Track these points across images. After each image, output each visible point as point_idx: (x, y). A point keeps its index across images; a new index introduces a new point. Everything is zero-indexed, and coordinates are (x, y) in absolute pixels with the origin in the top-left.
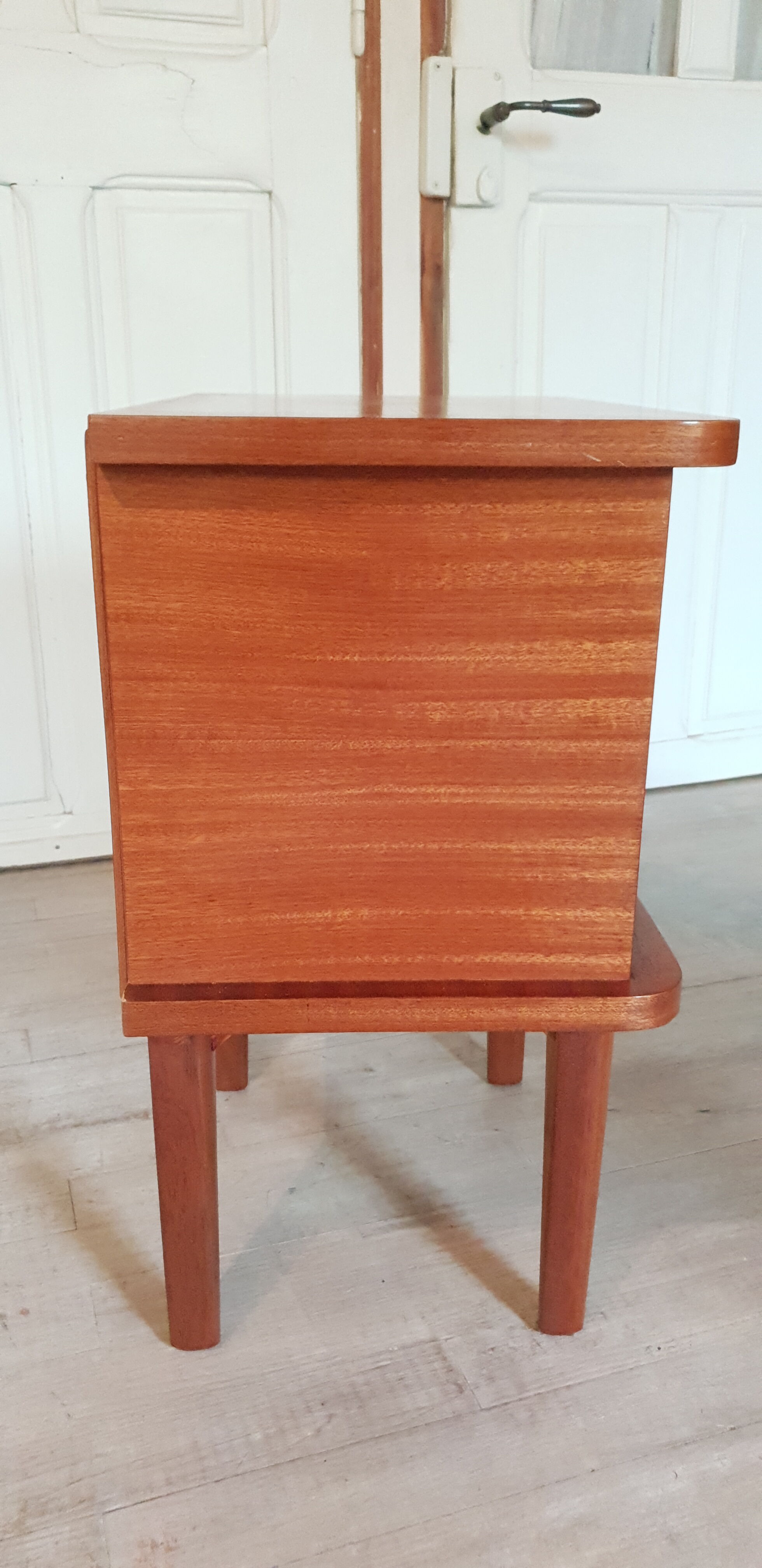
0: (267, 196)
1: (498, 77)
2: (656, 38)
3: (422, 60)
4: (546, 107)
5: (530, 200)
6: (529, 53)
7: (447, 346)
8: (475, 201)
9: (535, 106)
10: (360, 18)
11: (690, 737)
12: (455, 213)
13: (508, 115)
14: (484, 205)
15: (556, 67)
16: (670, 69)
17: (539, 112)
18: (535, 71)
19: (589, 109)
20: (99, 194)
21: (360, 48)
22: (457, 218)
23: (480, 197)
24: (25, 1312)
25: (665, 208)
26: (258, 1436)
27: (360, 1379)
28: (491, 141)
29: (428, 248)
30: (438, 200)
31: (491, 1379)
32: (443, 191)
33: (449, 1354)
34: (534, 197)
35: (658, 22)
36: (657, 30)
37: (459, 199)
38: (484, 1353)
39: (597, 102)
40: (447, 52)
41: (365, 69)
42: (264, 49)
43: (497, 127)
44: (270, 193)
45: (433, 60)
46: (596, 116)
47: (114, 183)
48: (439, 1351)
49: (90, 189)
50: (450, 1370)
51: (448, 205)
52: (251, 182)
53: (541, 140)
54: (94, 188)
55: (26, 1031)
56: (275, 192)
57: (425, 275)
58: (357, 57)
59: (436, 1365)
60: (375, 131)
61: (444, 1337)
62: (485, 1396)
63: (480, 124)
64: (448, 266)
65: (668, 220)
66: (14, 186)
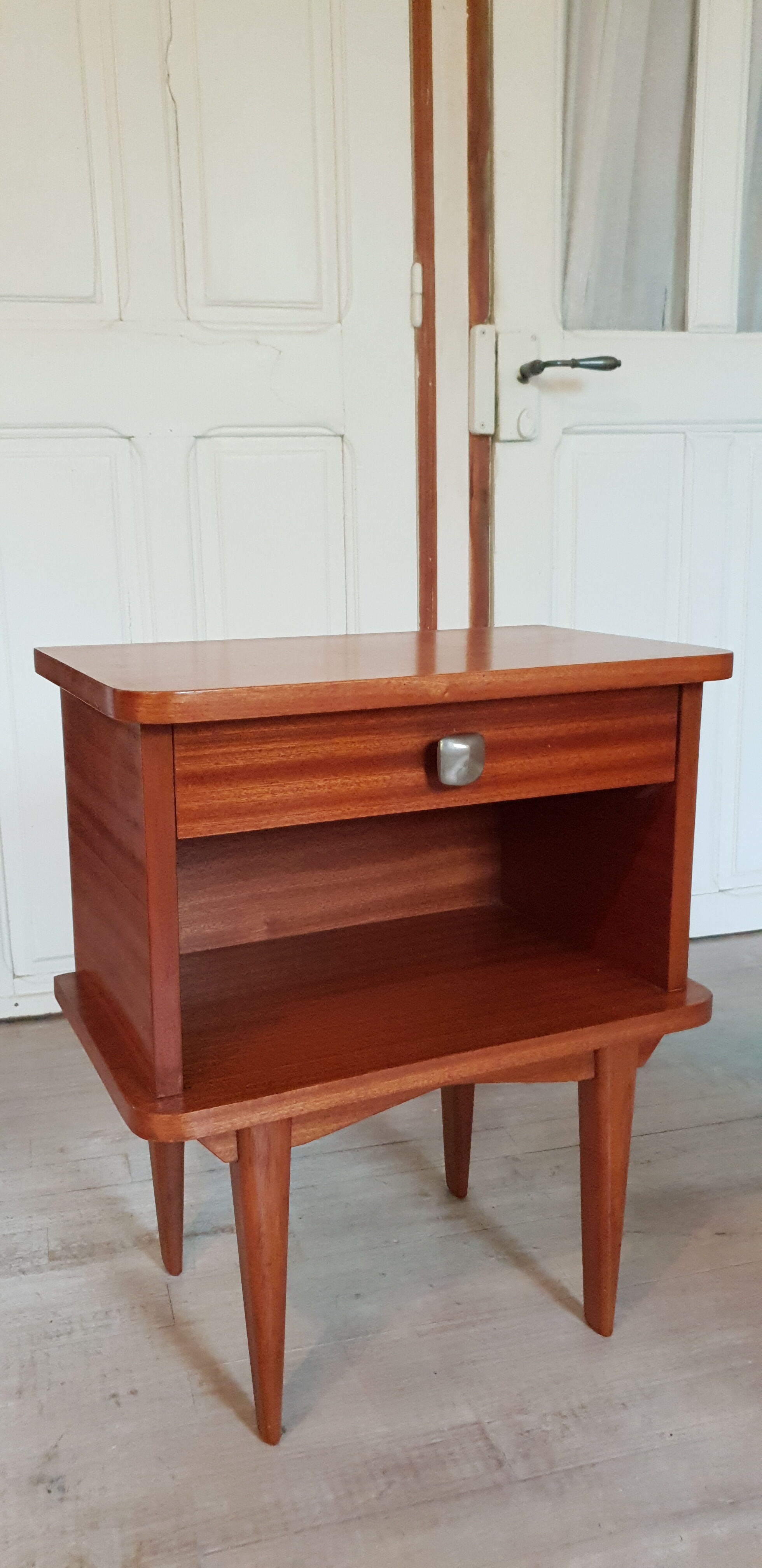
0: (340, 439)
1: (534, 338)
2: (669, 302)
3: (470, 327)
4: (574, 364)
5: (563, 433)
6: (560, 317)
7: (492, 557)
8: (516, 436)
9: (565, 364)
10: (418, 301)
11: (720, 891)
12: (498, 447)
13: (542, 370)
14: (524, 439)
15: (583, 327)
16: (682, 325)
17: (569, 368)
18: (565, 332)
19: (612, 364)
20: (201, 442)
21: (418, 320)
22: (500, 450)
23: (520, 434)
24: (134, 1392)
25: (682, 436)
26: (330, 1497)
27: (416, 1453)
28: (530, 389)
29: (475, 477)
30: (484, 437)
31: (526, 1456)
32: (489, 430)
33: (492, 1435)
34: (566, 431)
35: (670, 288)
36: (669, 295)
37: (503, 435)
38: (522, 1434)
39: (618, 358)
40: (491, 321)
41: (422, 336)
42: (339, 325)
43: (533, 379)
44: (342, 436)
45: (479, 328)
46: (618, 369)
47: (212, 433)
48: (483, 1431)
49: (194, 439)
50: (492, 1447)
51: (493, 442)
52: (327, 428)
53: (573, 386)
54: (196, 437)
55: (126, 1156)
56: (346, 435)
57: (473, 498)
58: (415, 328)
59: (480, 1443)
60: (430, 384)
61: (487, 1421)
62: (520, 1470)
63: (518, 374)
64: (493, 491)
65: (685, 444)
66: (132, 439)
